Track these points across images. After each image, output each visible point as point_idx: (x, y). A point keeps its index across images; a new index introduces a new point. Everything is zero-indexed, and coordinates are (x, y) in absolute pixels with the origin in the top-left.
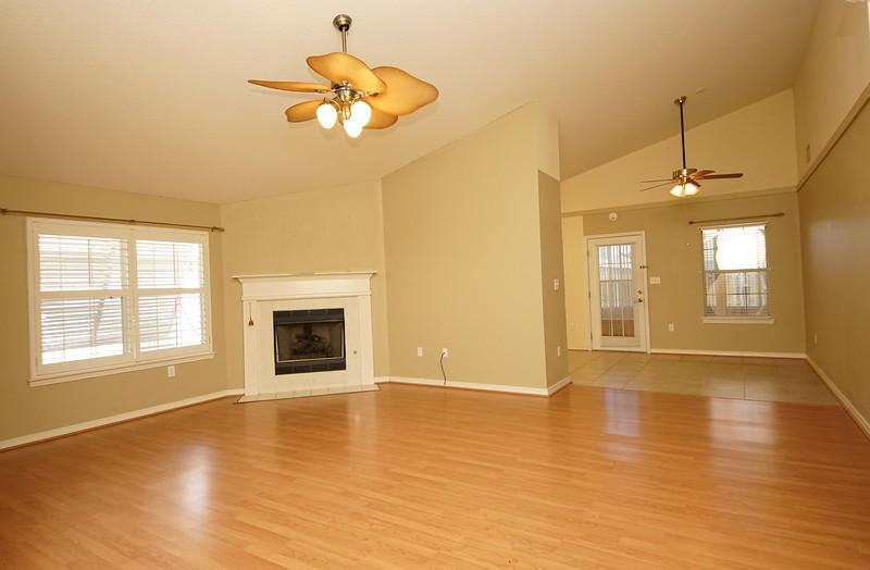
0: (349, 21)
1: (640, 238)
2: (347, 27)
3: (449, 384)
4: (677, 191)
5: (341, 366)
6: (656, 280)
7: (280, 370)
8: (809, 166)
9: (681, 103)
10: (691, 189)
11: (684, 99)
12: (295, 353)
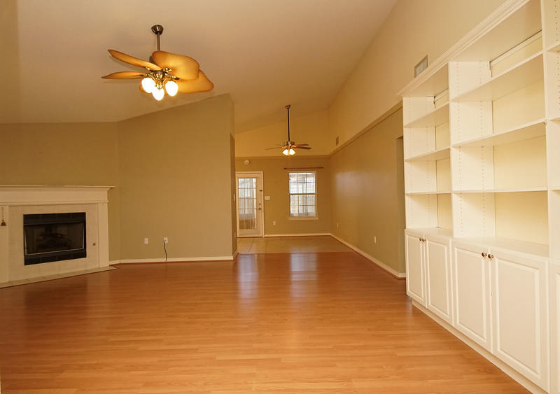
0: (162, 29)
1: (261, 174)
2: (161, 32)
3: (169, 260)
4: (286, 152)
5: (83, 255)
6: (267, 198)
7: (28, 261)
8: (335, 148)
9: (288, 107)
10: (292, 152)
11: (289, 106)
12: (42, 247)
